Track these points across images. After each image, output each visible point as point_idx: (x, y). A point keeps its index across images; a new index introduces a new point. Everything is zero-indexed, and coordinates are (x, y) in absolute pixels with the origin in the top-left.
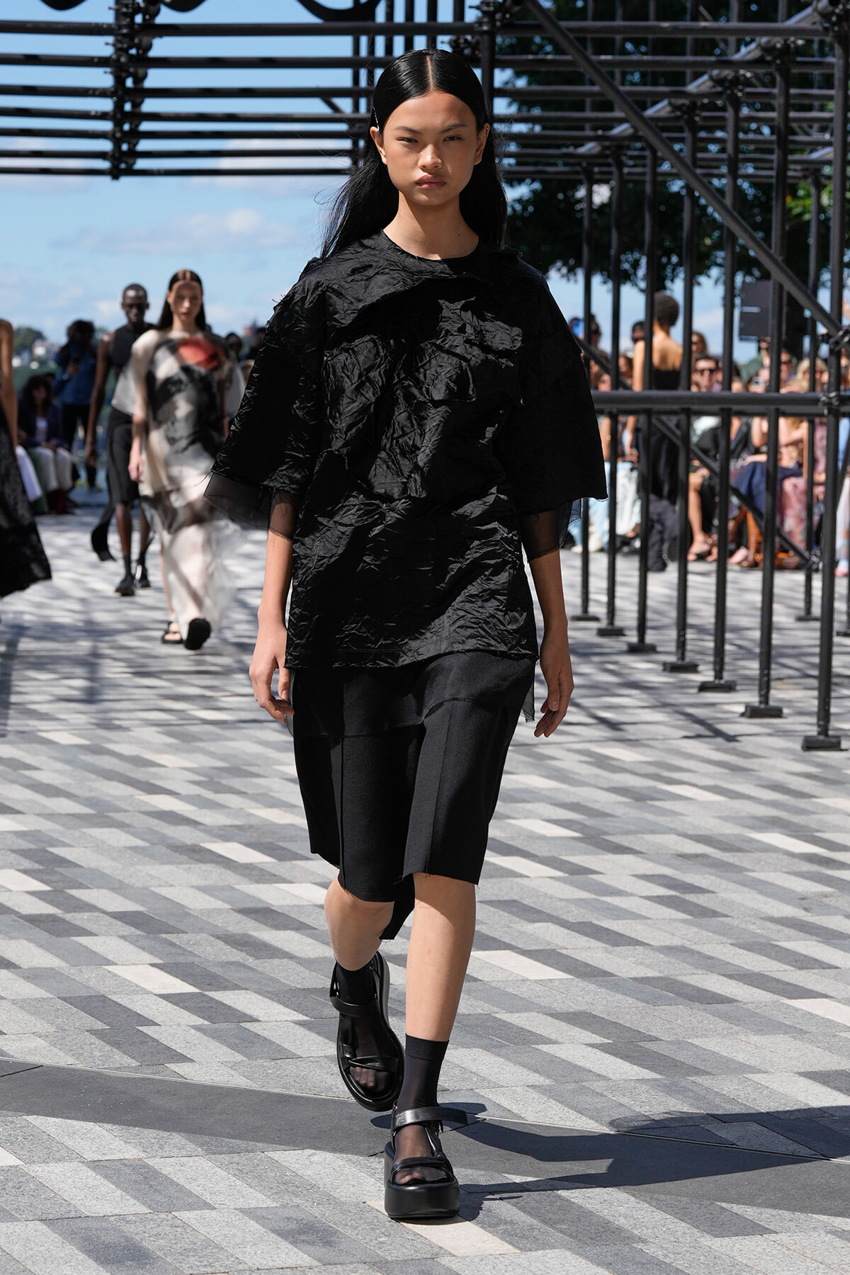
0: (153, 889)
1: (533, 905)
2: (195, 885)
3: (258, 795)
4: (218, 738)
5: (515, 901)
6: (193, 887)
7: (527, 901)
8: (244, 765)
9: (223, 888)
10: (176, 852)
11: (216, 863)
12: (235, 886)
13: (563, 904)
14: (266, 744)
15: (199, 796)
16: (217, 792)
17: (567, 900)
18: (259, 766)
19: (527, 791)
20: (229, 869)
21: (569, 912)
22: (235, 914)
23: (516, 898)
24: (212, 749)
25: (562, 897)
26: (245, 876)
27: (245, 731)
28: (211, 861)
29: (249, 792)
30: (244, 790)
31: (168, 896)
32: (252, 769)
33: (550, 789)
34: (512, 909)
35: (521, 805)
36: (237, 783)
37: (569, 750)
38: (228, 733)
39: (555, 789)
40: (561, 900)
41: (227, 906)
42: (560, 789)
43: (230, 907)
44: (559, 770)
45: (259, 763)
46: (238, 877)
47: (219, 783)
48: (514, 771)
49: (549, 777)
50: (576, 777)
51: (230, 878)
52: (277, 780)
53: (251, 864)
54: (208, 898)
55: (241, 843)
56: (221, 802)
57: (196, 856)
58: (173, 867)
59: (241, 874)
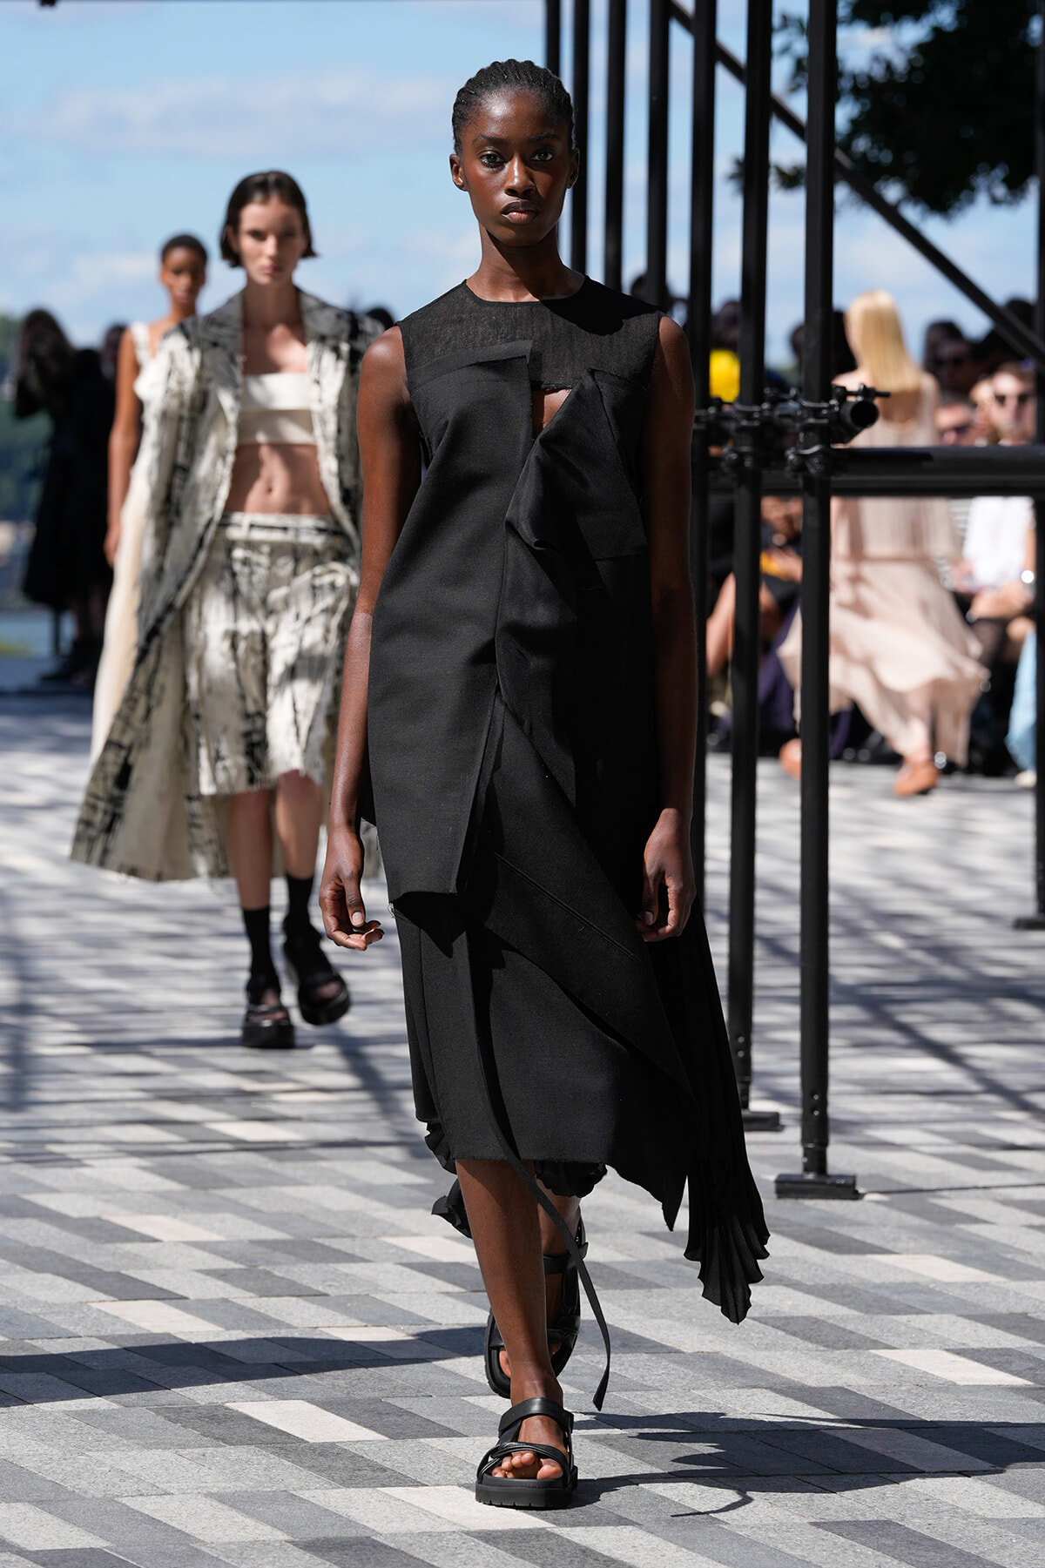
0: (124, 1501)
1: (926, 1533)
2: (215, 1490)
3: (350, 1298)
4: (265, 1180)
5: (888, 1523)
6: (209, 1495)
7: (914, 1524)
8: (319, 1237)
9: (272, 1498)
10: (175, 1421)
11: (261, 1444)
12: (299, 1494)
13: (991, 1530)
14: (367, 1190)
15: (225, 1301)
16: (264, 1293)
17: (1000, 1522)
18: (353, 1237)
19: (915, 1288)
20: (286, 1457)
21: (1004, 1547)
22: (298, 1552)
23: (891, 1516)
24: (254, 1203)
25: (989, 1515)
26: (320, 1470)
27: (324, 1164)
28: (250, 1441)
29: (332, 1292)
30: (320, 1288)
31: (156, 1516)
32: (336, 1244)
33: (964, 1286)
34: (883, 1540)
35: (904, 1318)
36: (305, 1273)
37: (1006, 1202)
38: (289, 1169)
39: (977, 1285)
40: (986, 1521)
41: (282, 1536)
42: (987, 1284)
43: (287, 1538)
44: (984, 1244)
45: (353, 1231)
46: (305, 1472)
47: (267, 1273)
48: (889, 1247)
49: (962, 1260)
50: (1020, 1259)
51: (287, 1475)
52: (389, 1266)
53: (333, 1445)
54: (240, 1518)
55: (312, 1401)
56: (271, 1314)
57: (216, 1430)
58: (169, 1455)
59: (311, 1468)
